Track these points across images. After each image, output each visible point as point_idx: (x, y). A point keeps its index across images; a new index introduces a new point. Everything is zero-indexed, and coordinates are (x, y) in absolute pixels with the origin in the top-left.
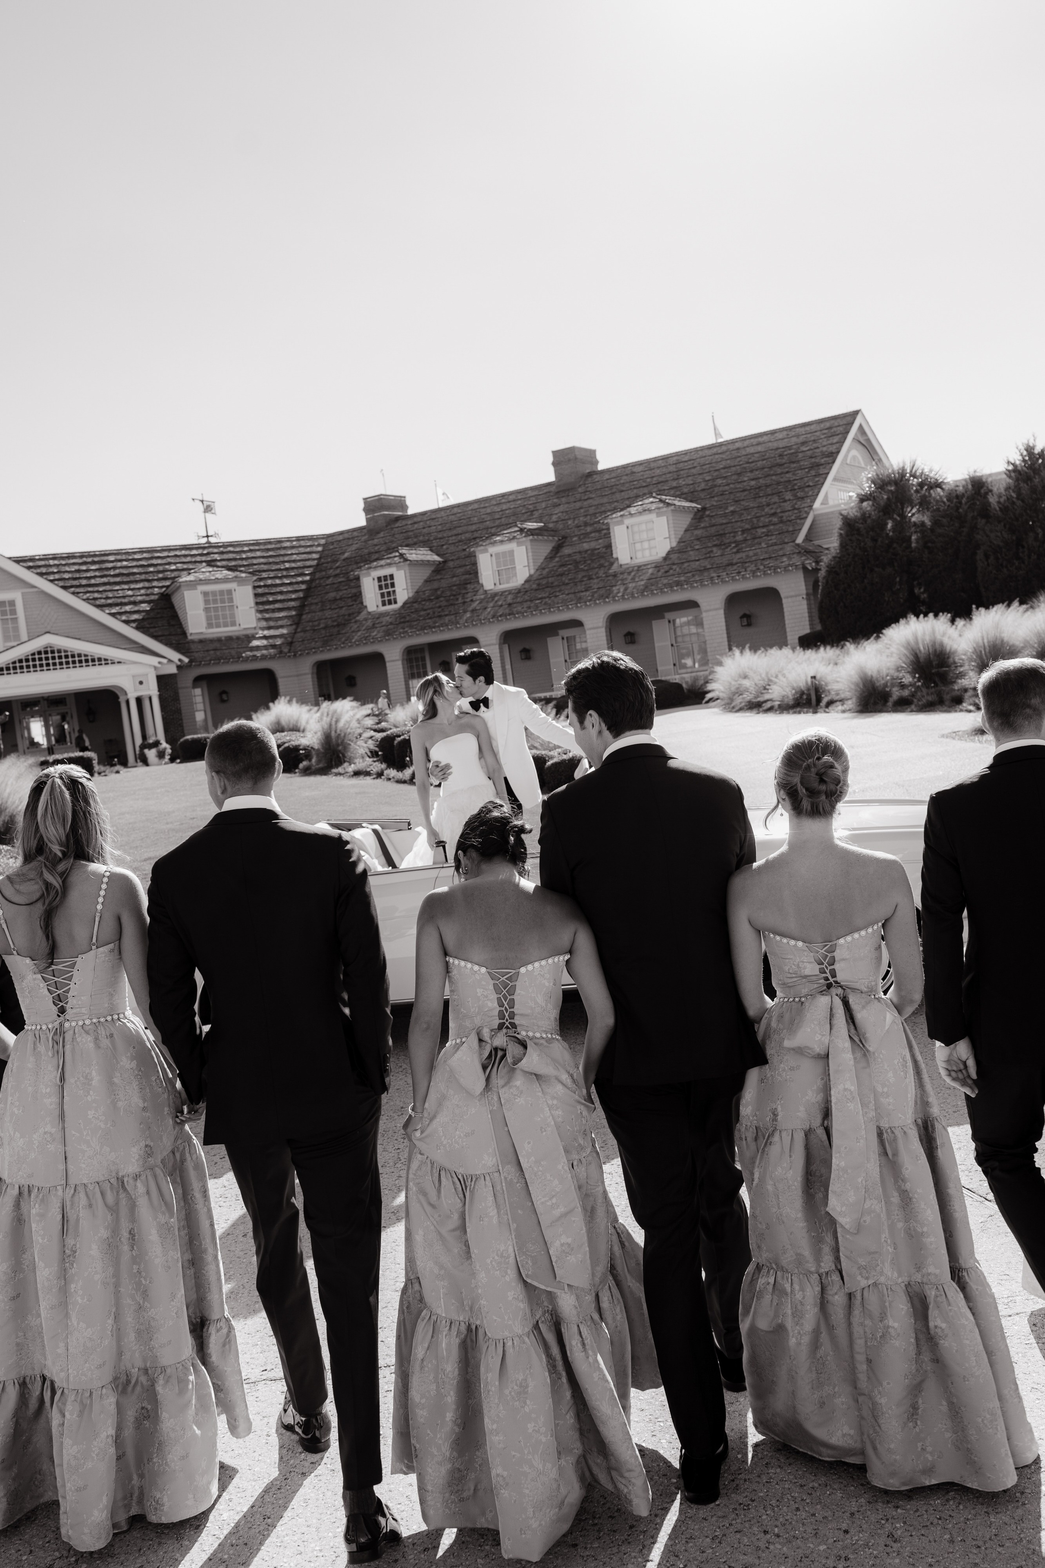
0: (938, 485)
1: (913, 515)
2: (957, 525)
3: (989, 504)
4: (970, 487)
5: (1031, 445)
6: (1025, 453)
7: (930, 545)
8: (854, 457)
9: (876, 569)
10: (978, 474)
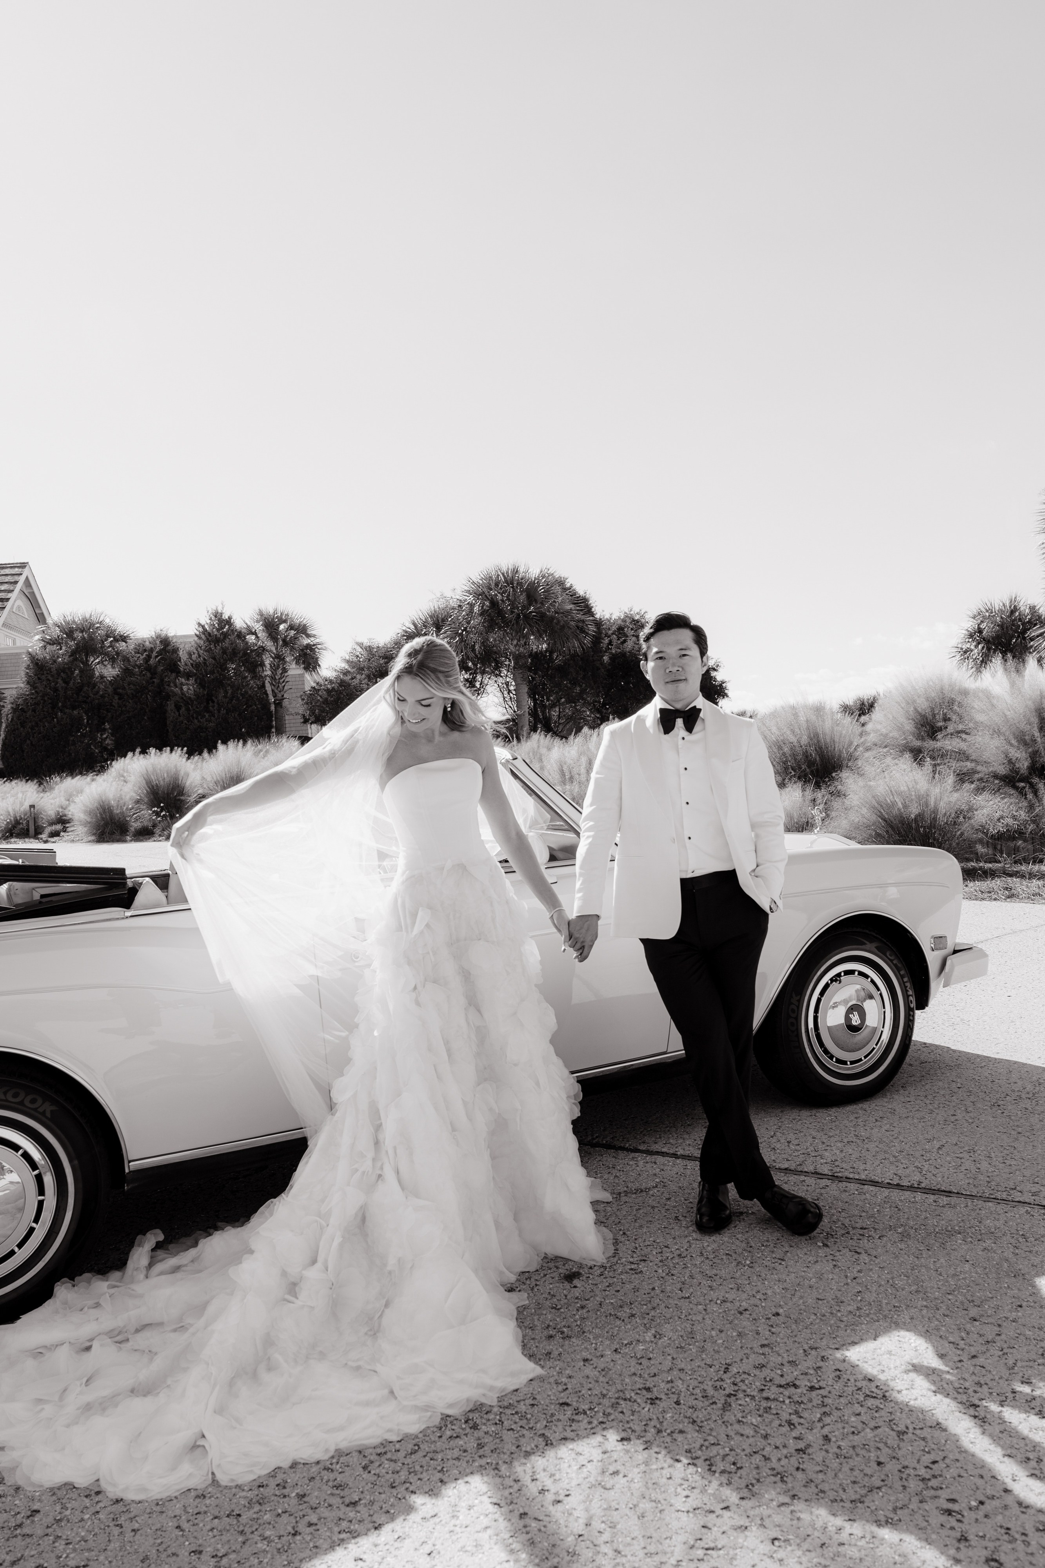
0: (124, 638)
1: (98, 663)
2: (149, 675)
3: (180, 661)
4: (158, 642)
5: (220, 611)
6: (213, 618)
7: (120, 691)
8: (19, 607)
9: (67, 711)
10: (163, 634)
